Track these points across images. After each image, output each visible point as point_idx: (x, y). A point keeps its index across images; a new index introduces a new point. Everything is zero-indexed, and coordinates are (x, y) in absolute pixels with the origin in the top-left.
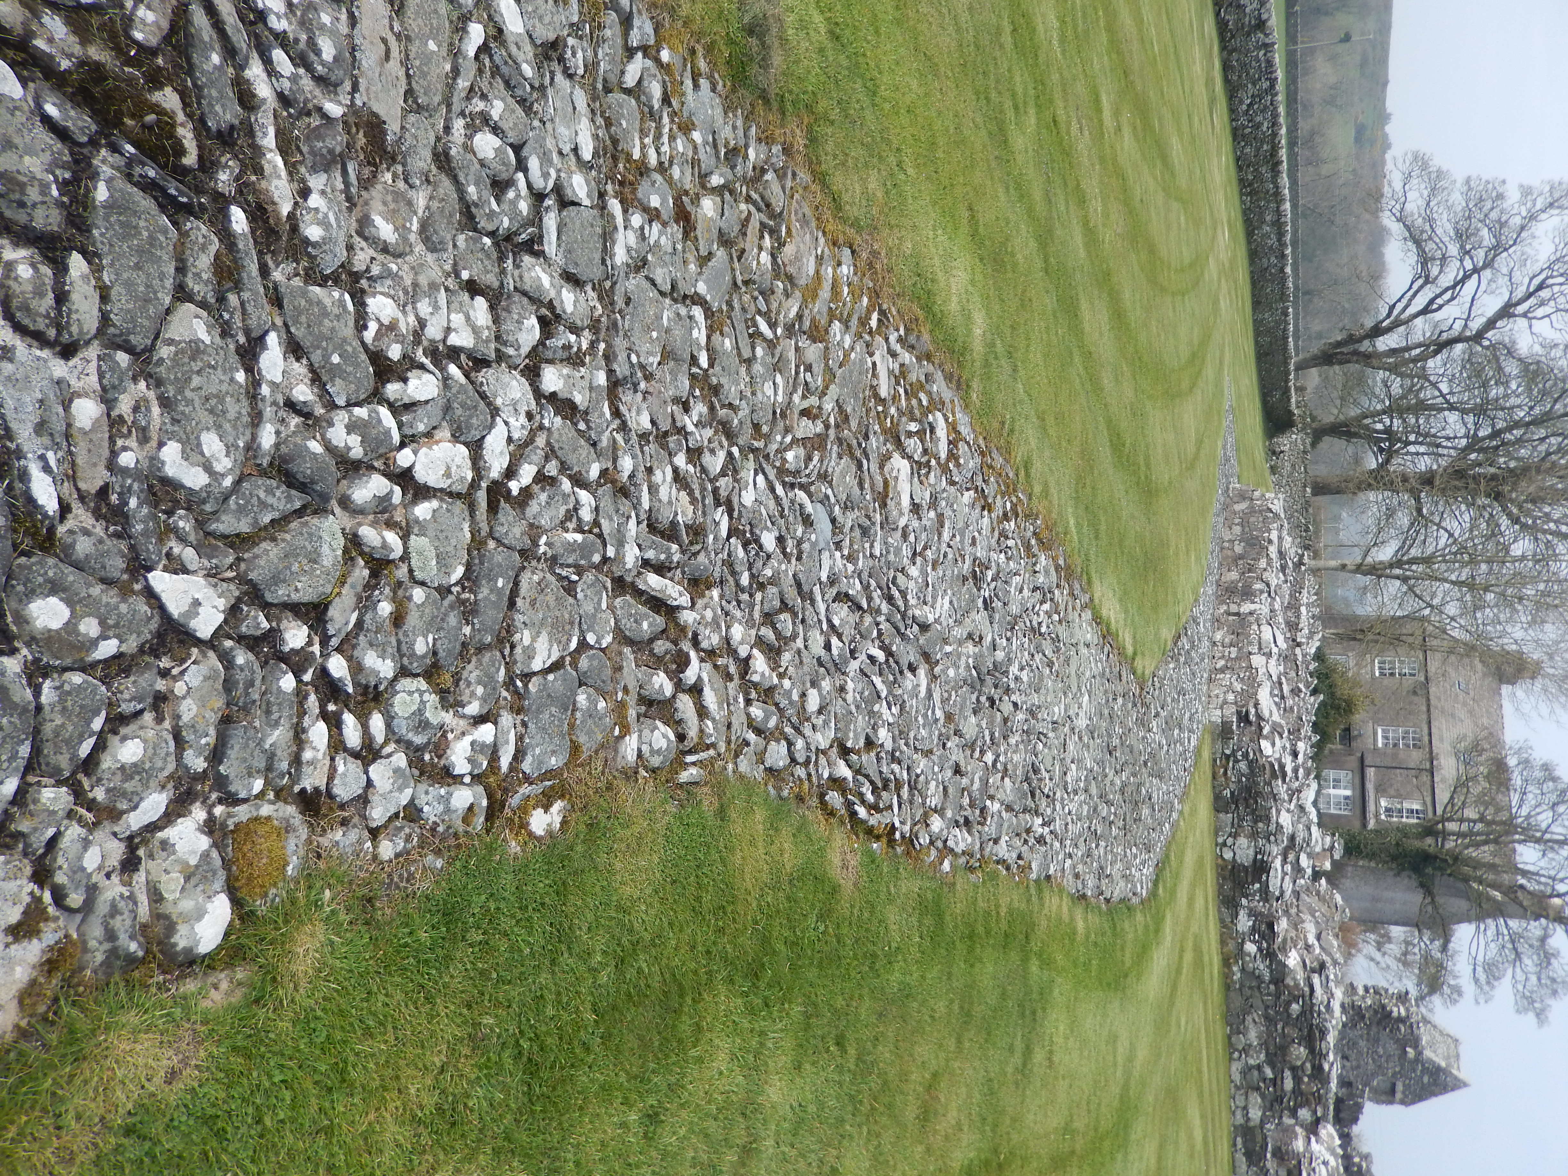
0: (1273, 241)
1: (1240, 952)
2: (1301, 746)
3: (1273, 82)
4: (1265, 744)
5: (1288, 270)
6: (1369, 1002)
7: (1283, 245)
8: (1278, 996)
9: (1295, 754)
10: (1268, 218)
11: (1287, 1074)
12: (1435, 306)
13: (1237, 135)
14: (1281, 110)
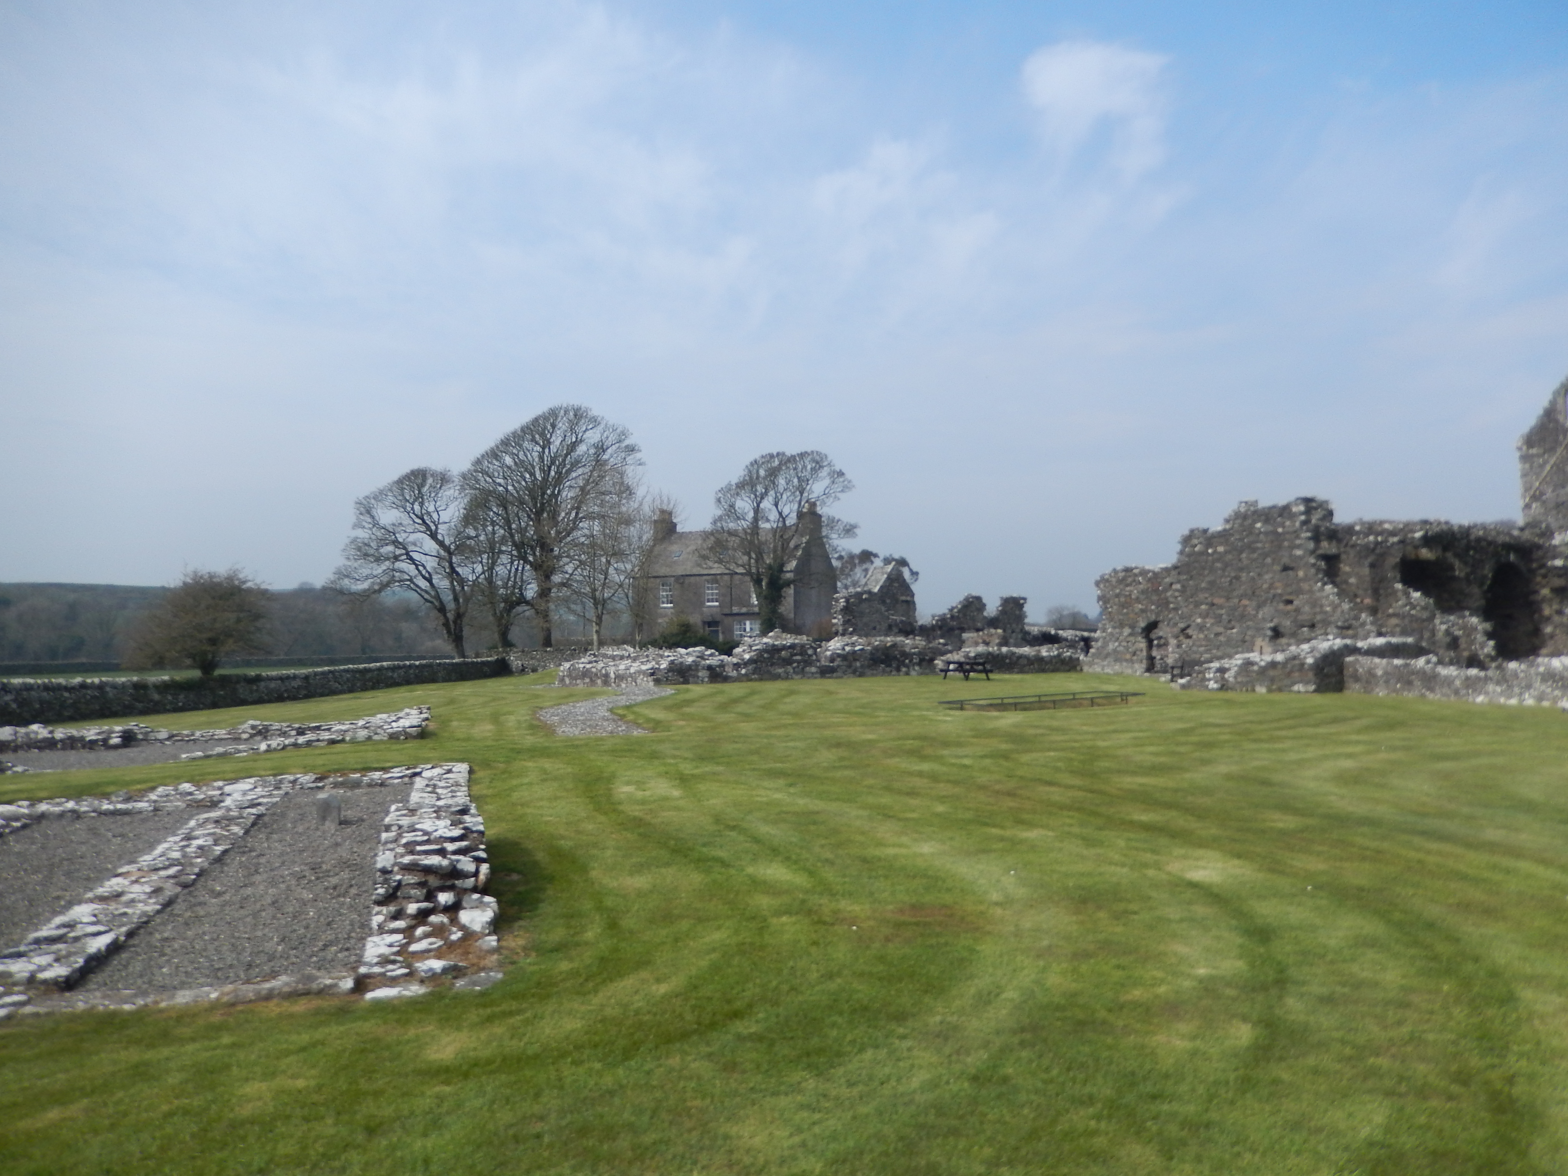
0: (402, 672)
1: (746, 675)
2: (666, 654)
3: (330, 672)
4: (662, 667)
5: (417, 663)
6: (840, 617)
7: (405, 666)
8: (761, 661)
9: (669, 656)
10: (390, 674)
11: (795, 658)
12: (427, 575)
13: (351, 690)
14: (342, 667)
